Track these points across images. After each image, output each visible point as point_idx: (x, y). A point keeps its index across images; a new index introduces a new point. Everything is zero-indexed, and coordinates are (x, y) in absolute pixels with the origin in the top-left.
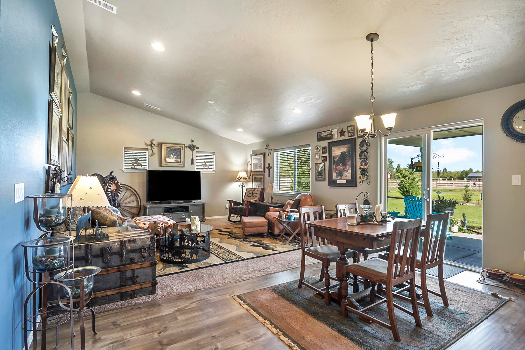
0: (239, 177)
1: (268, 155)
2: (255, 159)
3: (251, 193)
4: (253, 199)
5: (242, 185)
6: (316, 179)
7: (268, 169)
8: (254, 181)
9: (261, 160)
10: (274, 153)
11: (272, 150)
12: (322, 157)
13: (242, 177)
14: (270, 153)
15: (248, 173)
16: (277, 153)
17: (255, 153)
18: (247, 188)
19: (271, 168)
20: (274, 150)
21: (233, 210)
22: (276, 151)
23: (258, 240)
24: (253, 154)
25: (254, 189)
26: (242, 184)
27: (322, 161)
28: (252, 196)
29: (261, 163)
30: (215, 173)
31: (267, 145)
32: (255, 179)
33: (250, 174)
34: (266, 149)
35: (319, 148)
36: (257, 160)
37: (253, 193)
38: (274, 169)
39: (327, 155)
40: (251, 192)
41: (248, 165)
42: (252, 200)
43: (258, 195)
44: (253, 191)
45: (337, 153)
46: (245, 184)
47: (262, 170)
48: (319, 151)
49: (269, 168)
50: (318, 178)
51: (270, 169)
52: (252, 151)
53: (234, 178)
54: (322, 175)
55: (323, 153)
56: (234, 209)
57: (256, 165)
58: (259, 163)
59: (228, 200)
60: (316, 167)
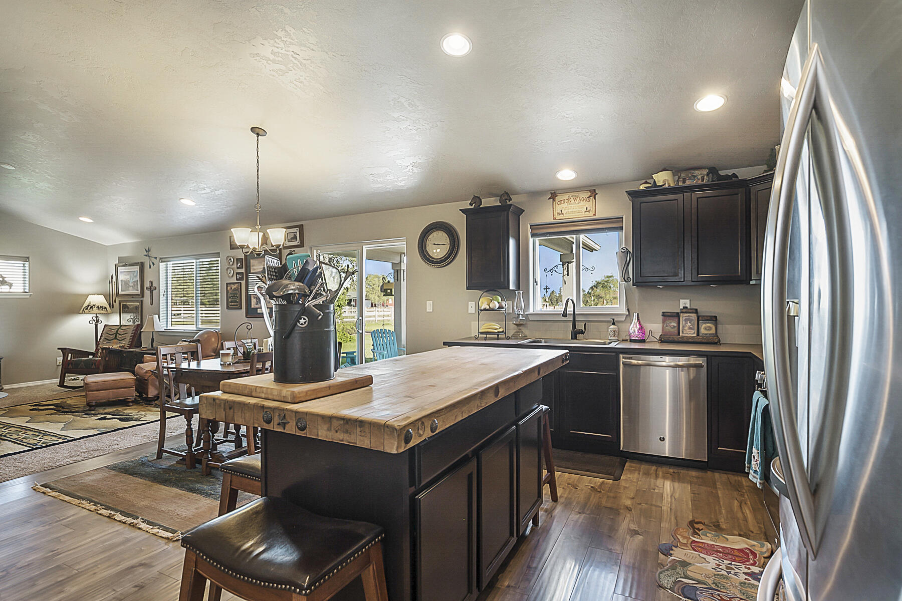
0: (88, 306)
1: (150, 266)
2: (125, 273)
3: (113, 333)
4: (117, 344)
5: (95, 319)
6: (228, 308)
7: (149, 292)
8: (123, 312)
9: (135, 275)
10: (161, 264)
11: (156, 258)
12: (237, 273)
13: (94, 305)
14: (154, 264)
15: (108, 297)
16: (167, 264)
17: (123, 262)
18: (105, 325)
19: (155, 289)
20: (161, 258)
21: (70, 366)
22: (163, 260)
23: (115, 410)
24: (121, 263)
25: (121, 326)
26: (96, 317)
27: (237, 279)
28: (116, 338)
29: (135, 280)
30: (28, 297)
31: (147, 250)
32: (124, 309)
33: (114, 299)
34: (146, 255)
35: (232, 260)
36: (128, 274)
37: (117, 333)
38: (161, 291)
39: (243, 270)
40: (114, 331)
41: (110, 283)
42: (115, 346)
43: (128, 337)
44: (117, 331)
45: (257, 269)
46: (101, 318)
47: (138, 292)
48: (233, 264)
49: (150, 289)
50: (231, 306)
51: (152, 290)
52: (119, 258)
53: (76, 306)
54: (236, 302)
55: (238, 268)
56: (72, 363)
57: (126, 283)
58: (132, 281)
59: (58, 349)
60: (229, 288)
